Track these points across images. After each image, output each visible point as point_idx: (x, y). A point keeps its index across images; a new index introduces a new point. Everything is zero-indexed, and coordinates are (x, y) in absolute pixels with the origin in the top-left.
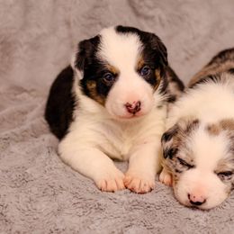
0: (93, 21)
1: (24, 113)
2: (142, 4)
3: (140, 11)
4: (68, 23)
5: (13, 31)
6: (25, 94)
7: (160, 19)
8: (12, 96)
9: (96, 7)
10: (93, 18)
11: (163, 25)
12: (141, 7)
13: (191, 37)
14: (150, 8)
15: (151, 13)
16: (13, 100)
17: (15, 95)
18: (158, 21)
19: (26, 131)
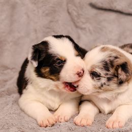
0: (49, 30)
1: (6, 81)
2: (79, 21)
3: (78, 24)
4: (36, 31)
5: (4, 34)
6: (9, 71)
7: (89, 30)
8: (2, 72)
9: (51, 22)
10: (49, 28)
11: (91, 33)
12: (78, 22)
13: (107, 40)
14: (83, 23)
15: (84, 26)
16: (2, 73)
17: (3, 70)
18: (88, 30)
19: (3, 91)
